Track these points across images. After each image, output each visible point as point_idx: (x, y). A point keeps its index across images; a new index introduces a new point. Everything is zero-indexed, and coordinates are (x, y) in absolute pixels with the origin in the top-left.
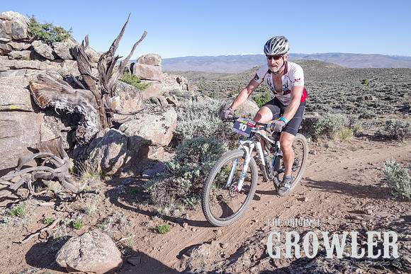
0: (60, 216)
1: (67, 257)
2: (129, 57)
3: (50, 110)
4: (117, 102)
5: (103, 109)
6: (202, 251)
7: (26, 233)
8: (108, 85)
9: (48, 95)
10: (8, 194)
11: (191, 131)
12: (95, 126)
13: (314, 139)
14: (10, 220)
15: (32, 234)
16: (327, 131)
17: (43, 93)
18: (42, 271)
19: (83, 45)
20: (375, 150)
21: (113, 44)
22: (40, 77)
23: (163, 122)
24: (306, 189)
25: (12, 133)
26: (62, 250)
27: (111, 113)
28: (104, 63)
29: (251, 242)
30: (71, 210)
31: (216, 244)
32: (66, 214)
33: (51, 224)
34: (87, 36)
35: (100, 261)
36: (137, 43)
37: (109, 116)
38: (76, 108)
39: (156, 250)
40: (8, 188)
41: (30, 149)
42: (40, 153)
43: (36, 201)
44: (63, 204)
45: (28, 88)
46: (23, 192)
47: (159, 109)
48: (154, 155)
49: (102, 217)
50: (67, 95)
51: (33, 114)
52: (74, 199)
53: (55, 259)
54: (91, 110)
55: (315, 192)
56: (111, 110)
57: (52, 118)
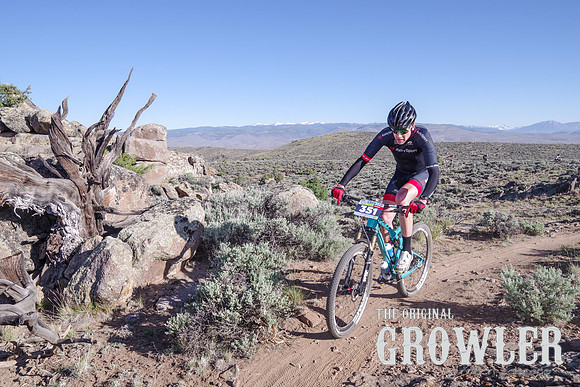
0: (27, 384)
2: (130, 128)
4: (111, 195)
5: (91, 207)
8: (98, 172)
9: (5, 189)
12: (78, 233)
19: (59, 112)
20: (475, 253)
21: (106, 112)
23: (186, 224)
27: (102, 213)
28: (93, 140)
30: (46, 372)
34: (64, 103)
36: (142, 110)
37: (99, 217)
38: (49, 207)
44: (31, 363)
47: (178, 205)
48: (172, 273)
49: (100, 381)
50: (34, 188)
52: (49, 353)
54: (71, 209)
56: (103, 209)
57: (7, 224)
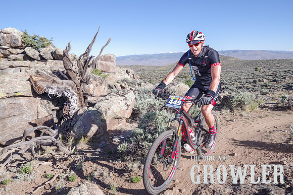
0: (58, 172)
2: (99, 56)
3: (44, 96)
4: (91, 87)
5: (82, 93)
7: (34, 186)
8: (85, 77)
9: (43, 85)
10: (18, 157)
11: (146, 107)
13: (232, 110)
14: (21, 176)
15: (39, 186)
16: (241, 104)
17: (40, 84)
19: (67, 49)
20: (276, 117)
21: (88, 48)
22: (37, 72)
23: (126, 101)
24: (233, 147)
25: (18, 113)
27: (87, 96)
28: (82, 62)
29: (202, 188)
30: (65, 167)
31: (176, 189)
32: (61, 170)
33: (52, 178)
34: (70, 43)
36: (104, 47)
37: (85, 98)
38: (63, 93)
40: (16, 152)
41: (30, 123)
42: (38, 127)
44: (58, 163)
45: (29, 80)
46: (28, 155)
47: (122, 92)
48: (120, 125)
49: (89, 172)
50: (57, 85)
51: (33, 98)
52: (66, 159)
54: (73, 94)
55: (241, 149)
56: (87, 94)
57: (45, 101)
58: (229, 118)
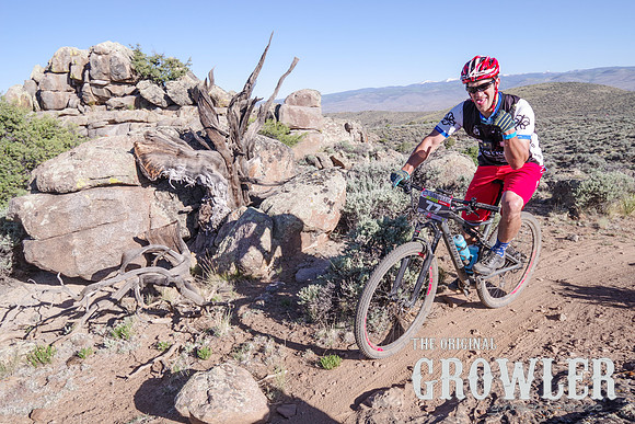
0: (180, 339)
1: (190, 403)
2: (273, 97)
3: (162, 183)
4: (256, 166)
5: (237, 178)
6: (391, 399)
7: (133, 364)
8: (243, 143)
9: (158, 161)
10: (109, 305)
11: (369, 208)
12: (225, 204)
13: (574, 214)
14: (112, 343)
15: (142, 365)
16: (597, 201)
17: (152, 159)
18: (156, 421)
19: (206, 84)
21: (249, 81)
22: (148, 135)
23: (326, 195)
24: (561, 300)
25: (113, 218)
26: (183, 392)
27: (248, 184)
28: (237, 109)
30: (194, 331)
32: (188, 336)
33: (167, 350)
34: (211, 74)
35: (237, 410)
36: (284, 76)
37: (244, 188)
38: (199, 178)
39: (318, 396)
40: (108, 297)
41: (136, 239)
42: (151, 247)
43: (146, 316)
44: (183, 321)
45: (132, 152)
46: (129, 303)
47: (319, 175)
48: (313, 245)
49: (239, 342)
50: (186, 160)
51: (140, 189)
52: (198, 314)
53: (174, 404)
54: (219, 181)
55: (578, 305)
56: (248, 179)
57: (165, 194)
58: (563, 232)
